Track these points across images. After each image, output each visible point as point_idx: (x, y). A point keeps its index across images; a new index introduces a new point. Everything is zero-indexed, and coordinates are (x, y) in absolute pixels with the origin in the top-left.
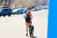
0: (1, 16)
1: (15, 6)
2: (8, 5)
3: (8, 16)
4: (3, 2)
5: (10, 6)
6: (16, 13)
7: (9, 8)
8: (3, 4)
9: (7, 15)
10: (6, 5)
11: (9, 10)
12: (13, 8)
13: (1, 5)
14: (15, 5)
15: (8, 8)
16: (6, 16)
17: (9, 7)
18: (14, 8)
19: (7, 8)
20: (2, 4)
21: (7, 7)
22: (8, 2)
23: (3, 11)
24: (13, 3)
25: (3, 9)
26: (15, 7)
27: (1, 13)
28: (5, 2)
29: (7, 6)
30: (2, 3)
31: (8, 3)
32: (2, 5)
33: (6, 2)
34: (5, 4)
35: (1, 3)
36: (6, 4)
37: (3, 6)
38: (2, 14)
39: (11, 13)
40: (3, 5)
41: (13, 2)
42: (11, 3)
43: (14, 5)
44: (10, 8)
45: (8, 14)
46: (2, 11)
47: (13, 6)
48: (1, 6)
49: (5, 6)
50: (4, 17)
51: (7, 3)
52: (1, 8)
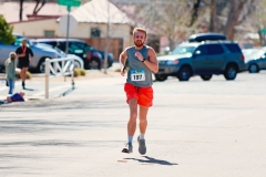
0: (191, 79)
1: (260, 33)
2: (223, 28)
3: (222, 77)
4: (204, 12)
5: (234, 31)
6: (260, 64)
7: (228, 42)
8: (204, 21)
9: (218, 73)
10: (215, 24)
11: (228, 52)
12: (249, 39)
13: (191, 25)
14: (257, 26)
15: (223, 38)
16: (214, 77)
17: (231, 38)
18: (251, 42)
19: (221, 42)
20: (196, 23)
21: (221, 34)
22: (226, 11)
23: (198, 52)
24: (248, 19)
25: (203, 43)
26: (257, 36)
27: (191, 64)
28: (212, 15)
29: (219, 31)
30: (200, 19)
31: (224, 19)
32: (199, 26)
33: (219, 14)
34: (212, 20)
35: (195, 15)
36: (217, 20)
37: (201, 30)
38: (194, 69)
39: (239, 65)
40: (203, 24)
41: (249, 12)
42: (240, 18)
43: (252, 25)
44: (236, 42)
45: (224, 68)
46: (195, 55)
47: (249, 32)
48: (193, 32)
49: (211, 29)
50: (206, 82)
51: (220, 18)
52: (191, 41)
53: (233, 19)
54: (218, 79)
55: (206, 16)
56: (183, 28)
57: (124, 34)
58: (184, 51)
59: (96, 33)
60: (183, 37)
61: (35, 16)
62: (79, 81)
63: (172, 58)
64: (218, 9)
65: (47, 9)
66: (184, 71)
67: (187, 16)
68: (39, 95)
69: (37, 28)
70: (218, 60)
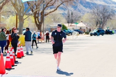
5: (103, 28)
10: (100, 27)
11: (102, 31)
19: (101, 29)
24: (105, 26)
48: (97, 28)
53: (103, 26)
54: (101, 35)
55: (98, 25)
56: (94, 27)
57: (85, 28)
58: (95, 31)
59: (81, 28)
60: (95, 29)
61: (71, 26)
62: (78, 36)
63: (93, 32)
64: (101, 24)
65: (73, 24)
66: (95, 34)
67: (95, 25)
68: (72, 38)
69: (71, 28)
70: (100, 32)
